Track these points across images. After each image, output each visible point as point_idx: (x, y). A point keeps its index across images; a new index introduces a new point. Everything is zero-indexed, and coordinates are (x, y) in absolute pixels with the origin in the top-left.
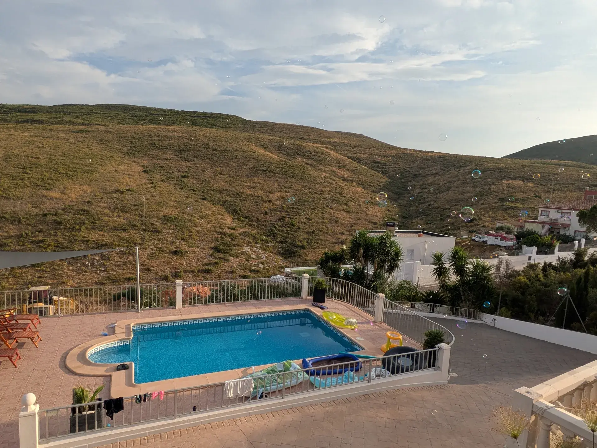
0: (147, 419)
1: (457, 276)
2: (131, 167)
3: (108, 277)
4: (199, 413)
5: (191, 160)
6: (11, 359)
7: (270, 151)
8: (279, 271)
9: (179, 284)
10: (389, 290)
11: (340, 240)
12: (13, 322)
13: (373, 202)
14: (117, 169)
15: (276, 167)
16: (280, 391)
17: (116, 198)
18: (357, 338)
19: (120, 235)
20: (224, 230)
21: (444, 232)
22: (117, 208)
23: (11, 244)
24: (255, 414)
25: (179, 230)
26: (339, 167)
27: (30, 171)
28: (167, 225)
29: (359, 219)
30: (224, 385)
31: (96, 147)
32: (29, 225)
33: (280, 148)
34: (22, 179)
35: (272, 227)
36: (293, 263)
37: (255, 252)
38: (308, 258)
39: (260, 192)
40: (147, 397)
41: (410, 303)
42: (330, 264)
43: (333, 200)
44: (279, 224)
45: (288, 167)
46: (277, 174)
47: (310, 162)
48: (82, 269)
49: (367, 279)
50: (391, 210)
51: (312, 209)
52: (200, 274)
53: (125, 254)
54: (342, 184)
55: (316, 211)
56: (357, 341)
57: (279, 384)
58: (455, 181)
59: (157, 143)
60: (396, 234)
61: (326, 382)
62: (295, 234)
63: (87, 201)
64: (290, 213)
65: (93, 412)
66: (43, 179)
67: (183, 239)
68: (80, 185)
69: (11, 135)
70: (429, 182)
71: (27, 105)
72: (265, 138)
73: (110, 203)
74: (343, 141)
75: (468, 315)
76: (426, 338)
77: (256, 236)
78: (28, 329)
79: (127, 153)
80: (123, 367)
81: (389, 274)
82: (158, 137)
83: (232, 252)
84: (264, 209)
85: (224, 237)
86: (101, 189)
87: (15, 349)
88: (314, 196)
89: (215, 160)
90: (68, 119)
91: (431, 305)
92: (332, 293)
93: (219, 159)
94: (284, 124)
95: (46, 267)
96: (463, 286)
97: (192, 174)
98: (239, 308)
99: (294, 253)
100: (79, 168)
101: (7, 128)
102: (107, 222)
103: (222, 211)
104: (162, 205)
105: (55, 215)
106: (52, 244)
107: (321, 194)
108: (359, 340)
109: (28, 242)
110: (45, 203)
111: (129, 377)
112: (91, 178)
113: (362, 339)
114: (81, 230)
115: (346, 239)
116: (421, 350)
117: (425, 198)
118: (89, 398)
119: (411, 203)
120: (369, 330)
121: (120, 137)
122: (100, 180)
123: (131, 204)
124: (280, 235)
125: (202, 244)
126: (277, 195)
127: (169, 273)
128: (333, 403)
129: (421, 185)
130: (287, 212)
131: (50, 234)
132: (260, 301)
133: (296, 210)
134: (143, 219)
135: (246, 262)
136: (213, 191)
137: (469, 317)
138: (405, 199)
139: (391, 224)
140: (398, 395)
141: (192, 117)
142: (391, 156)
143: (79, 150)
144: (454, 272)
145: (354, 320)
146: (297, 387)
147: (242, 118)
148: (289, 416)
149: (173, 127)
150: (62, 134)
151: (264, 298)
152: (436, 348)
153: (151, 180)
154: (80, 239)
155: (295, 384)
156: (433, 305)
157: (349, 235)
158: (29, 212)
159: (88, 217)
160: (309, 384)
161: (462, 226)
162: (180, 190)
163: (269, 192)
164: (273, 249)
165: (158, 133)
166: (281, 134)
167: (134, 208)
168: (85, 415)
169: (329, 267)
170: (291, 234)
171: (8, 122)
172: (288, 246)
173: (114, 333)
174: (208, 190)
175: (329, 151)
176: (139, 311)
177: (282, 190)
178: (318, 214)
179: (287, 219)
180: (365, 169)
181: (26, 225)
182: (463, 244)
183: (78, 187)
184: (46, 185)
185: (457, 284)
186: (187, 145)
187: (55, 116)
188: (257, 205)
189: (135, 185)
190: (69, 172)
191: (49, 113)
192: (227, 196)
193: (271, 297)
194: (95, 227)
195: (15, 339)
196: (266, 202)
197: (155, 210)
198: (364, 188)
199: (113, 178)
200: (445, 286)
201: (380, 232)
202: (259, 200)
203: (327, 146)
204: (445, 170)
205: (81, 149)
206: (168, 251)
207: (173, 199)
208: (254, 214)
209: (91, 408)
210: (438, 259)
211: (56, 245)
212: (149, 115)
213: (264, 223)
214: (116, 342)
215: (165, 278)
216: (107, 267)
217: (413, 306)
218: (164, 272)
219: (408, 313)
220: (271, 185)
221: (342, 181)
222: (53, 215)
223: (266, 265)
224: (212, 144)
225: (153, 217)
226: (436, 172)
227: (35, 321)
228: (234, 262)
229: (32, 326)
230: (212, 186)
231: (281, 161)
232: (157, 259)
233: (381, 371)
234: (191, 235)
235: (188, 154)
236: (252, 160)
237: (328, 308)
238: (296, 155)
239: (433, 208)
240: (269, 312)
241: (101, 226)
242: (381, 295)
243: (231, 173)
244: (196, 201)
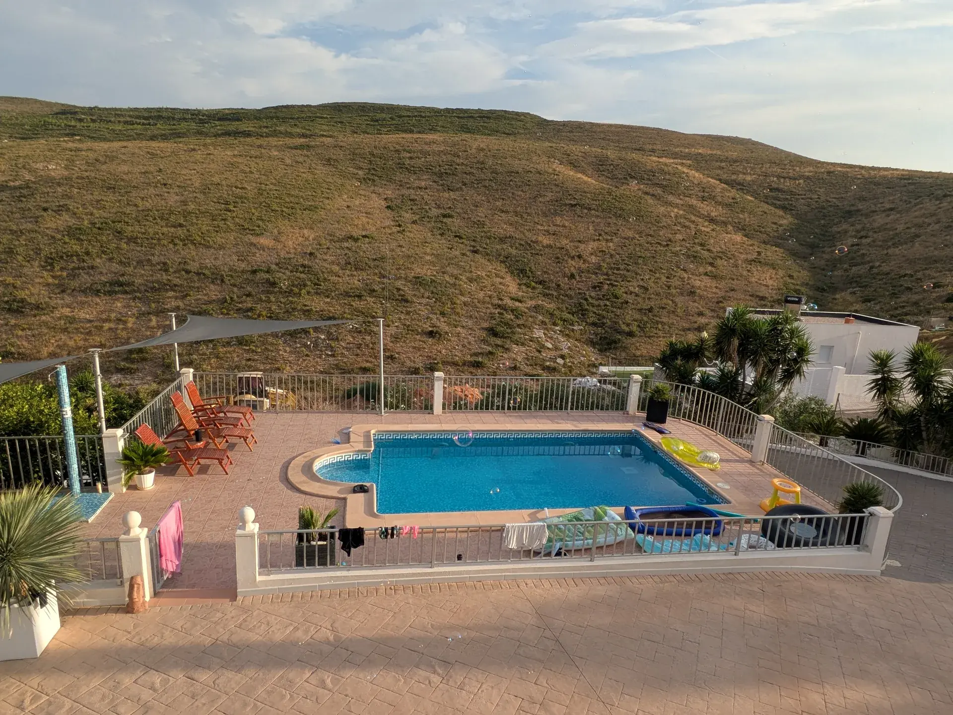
0: (394, 562)
1: (918, 395)
2: (369, 201)
3: (336, 365)
4: (466, 564)
5: (457, 190)
6: (221, 463)
7: (583, 173)
8: (589, 371)
9: (439, 378)
10: (781, 413)
11: (696, 326)
12: (222, 415)
13: (762, 260)
14: (349, 204)
15: (593, 200)
16: (588, 550)
17: (347, 248)
18: (719, 484)
19: (353, 303)
20: (504, 302)
21: (899, 317)
22: (349, 263)
23: (211, 312)
24: (548, 578)
25: (436, 299)
26: (703, 199)
27: (235, 207)
28: (419, 291)
29: (732, 290)
30: (504, 530)
31: (321, 171)
32: (235, 285)
33: (601, 166)
34: (225, 220)
35: (582, 298)
36: (612, 358)
37: (551, 338)
38: (638, 353)
39: (565, 242)
40: (395, 532)
41: (818, 437)
42: (679, 362)
43: (688, 257)
44: (593, 294)
45: (613, 199)
46: (593, 212)
47: (651, 191)
48: (303, 351)
49: (742, 391)
50: (795, 275)
51: (651, 271)
52: (466, 368)
53: (360, 332)
54: (706, 227)
55: (657, 275)
56: (718, 490)
57: (587, 539)
58: (930, 224)
59: (407, 162)
60: (802, 318)
61: (663, 544)
62: (618, 312)
63: (308, 252)
64: (612, 277)
65: (325, 543)
66: (251, 219)
67: (443, 314)
68: (300, 229)
69: (210, 154)
70: (876, 225)
71: (228, 109)
72: (576, 149)
73: (339, 255)
74: (715, 152)
75: (932, 467)
76: (846, 495)
77: (555, 312)
78: (240, 426)
79: (364, 179)
80: (361, 488)
81: (784, 385)
82: (410, 153)
83: (516, 337)
84: (570, 270)
85: (505, 312)
86: (328, 234)
87: (225, 451)
88: (655, 249)
89: (495, 188)
90: (282, 129)
91: (859, 443)
92: (680, 410)
93: (500, 187)
94: (610, 126)
95: (256, 346)
96: (927, 415)
97: (458, 211)
98: (528, 421)
99: (615, 342)
100: (297, 203)
101: (205, 145)
102: (336, 284)
103: (502, 270)
104: (413, 259)
105: (268, 272)
106: (264, 313)
107: (667, 245)
108: (721, 486)
109: (233, 309)
110: (254, 255)
111: (369, 504)
112: (314, 217)
113: (727, 487)
114: (300, 295)
115: (707, 325)
116: (835, 514)
117: (863, 254)
118: (320, 523)
119: (834, 264)
120: (741, 474)
121: (354, 155)
122: (326, 221)
123: (368, 258)
124: (595, 313)
125: (470, 323)
126: (592, 245)
127: (421, 365)
128: (672, 579)
129: (858, 231)
130: (607, 274)
131: (261, 300)
132: (559, 413)
133: (622, 272)
134: (385, 280)
135: (537, 354)
136: (489, 239)
137: (933, 469)
138: (824, 255)
139: (793, 299)
140: (787, 581)
141: (461, 117)
142: (802, 177)
143: (298, 176)
144: (912, 388)
145: (716, 456)
146: (615, 546)
147: (539, 117)
148: (600, 587)
149: (431, 137)
150: (275, 151)
151: (566, 409)
152: (863, 512)
153: (397, 221)
154: (299, 308)
155: (613, 543)
156: (864, 444)
157: (713, 316)
158: (235, 268)
159: (310, 276)
160: (634, 546)
161: (934, 308)
162: (439, 237)
163: (580, 242)
164: (581, 335)
165: (408, 146)
166: (603, 143)
167: (372, 264)
168: (314, 546)
169: (675, 368)
170: (612, 312)
171: (206, 135)
172: (606, 332)
173: (348, 441)
174: (482, 237)
175: (685, 170)
176: (381, 413)
177: (601, 238)
178: (660, 279)
179: (606, 287)
180: (752, 202)
181: (231, 285)
182: (934, 340)
183: (297, 231)
184: (255, 228)
185: (915, 409)
186: (451, 165)
187: (265, 124)
188: (559, 262)
189: (374, 229)
190: (285, 209)
191: (258, 120)
192: (512, 247)
193: (577, 408)
194: (319, 291)
195: (224, 437)
196: (573, 258)
197: (403, 268)
198: (745, 236)
199: (344, 217)
200: (890, 412)
201: (770, 313)
202: (561, 254)
203: (684, 161)
204: (910, 202)
205: (300, 174)
206: (420, 330)
207: (428, 250)
208: (552, 277)
209: (322, 537)
210: (882, 363)
211: (269, 315)
212: (397, 119)
213: (569, 292)
214: (352, 454)
215: (416, 371)
216: (335, 351)
217: (823, 443)
218: (414, 362)
219: (814, 453)
220: (583, 230)
221: (706, 224)
222: (265, 272)
223: (568, 360)
224: (490, 162)
225: (400, 278)
226: (892, 206)
227: (248, 416)
228: (518, 352)
229: (244, 422)
230: (489, 231)
231: (601, 189)
232: (405, 341)
233: (758, 541)
234: (454, 308)
235: (453, 179)
236: (553, 187)
237: (670, 433)
238: (629, 178)
239: (877, 274)
240: (573, 430)
241: (327, 290)
242: (767, 417)
243: (519, 209)
244: (464, 254)
